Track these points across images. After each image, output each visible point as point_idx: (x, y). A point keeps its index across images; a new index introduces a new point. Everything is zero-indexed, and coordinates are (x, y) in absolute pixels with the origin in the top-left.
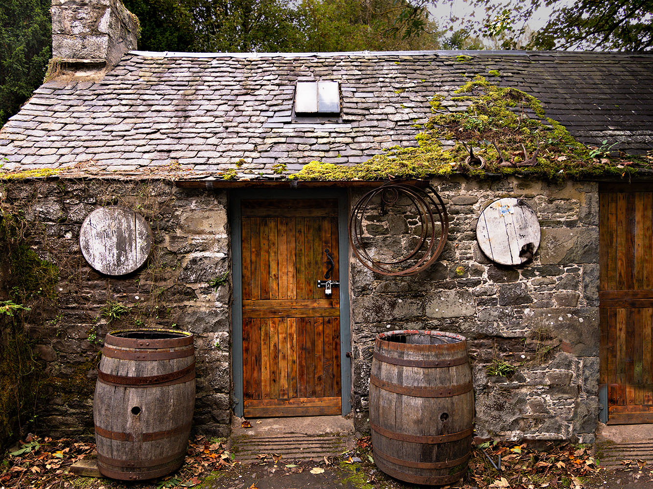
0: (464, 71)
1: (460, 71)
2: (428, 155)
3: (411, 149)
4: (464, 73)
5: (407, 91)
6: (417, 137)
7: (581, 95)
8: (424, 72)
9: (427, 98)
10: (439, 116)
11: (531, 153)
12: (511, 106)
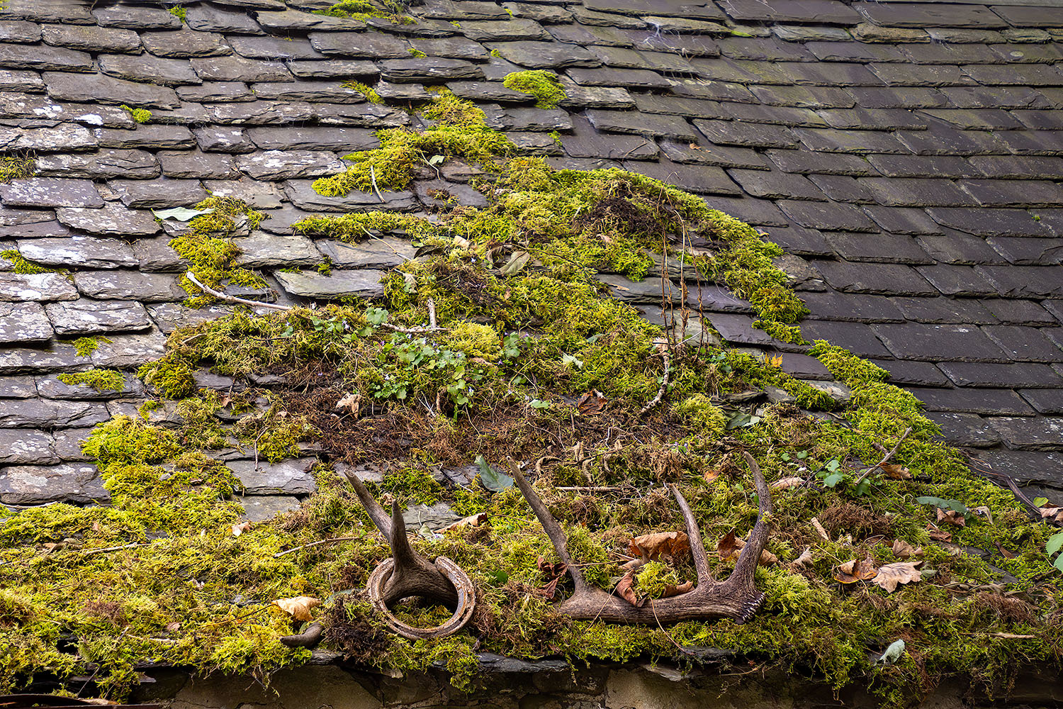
0: (369, 68)
1: (349, 68)
2: (158, 552)
3: (55, 513)
4: (370, 80)
5: (45, 174)
6: (95, 441)
7: (999, 216)
8: (147, 66)
9: (163, 215)
10: (225, 319)
11: (728, 543)
12: (624, 273)
